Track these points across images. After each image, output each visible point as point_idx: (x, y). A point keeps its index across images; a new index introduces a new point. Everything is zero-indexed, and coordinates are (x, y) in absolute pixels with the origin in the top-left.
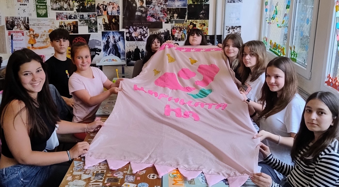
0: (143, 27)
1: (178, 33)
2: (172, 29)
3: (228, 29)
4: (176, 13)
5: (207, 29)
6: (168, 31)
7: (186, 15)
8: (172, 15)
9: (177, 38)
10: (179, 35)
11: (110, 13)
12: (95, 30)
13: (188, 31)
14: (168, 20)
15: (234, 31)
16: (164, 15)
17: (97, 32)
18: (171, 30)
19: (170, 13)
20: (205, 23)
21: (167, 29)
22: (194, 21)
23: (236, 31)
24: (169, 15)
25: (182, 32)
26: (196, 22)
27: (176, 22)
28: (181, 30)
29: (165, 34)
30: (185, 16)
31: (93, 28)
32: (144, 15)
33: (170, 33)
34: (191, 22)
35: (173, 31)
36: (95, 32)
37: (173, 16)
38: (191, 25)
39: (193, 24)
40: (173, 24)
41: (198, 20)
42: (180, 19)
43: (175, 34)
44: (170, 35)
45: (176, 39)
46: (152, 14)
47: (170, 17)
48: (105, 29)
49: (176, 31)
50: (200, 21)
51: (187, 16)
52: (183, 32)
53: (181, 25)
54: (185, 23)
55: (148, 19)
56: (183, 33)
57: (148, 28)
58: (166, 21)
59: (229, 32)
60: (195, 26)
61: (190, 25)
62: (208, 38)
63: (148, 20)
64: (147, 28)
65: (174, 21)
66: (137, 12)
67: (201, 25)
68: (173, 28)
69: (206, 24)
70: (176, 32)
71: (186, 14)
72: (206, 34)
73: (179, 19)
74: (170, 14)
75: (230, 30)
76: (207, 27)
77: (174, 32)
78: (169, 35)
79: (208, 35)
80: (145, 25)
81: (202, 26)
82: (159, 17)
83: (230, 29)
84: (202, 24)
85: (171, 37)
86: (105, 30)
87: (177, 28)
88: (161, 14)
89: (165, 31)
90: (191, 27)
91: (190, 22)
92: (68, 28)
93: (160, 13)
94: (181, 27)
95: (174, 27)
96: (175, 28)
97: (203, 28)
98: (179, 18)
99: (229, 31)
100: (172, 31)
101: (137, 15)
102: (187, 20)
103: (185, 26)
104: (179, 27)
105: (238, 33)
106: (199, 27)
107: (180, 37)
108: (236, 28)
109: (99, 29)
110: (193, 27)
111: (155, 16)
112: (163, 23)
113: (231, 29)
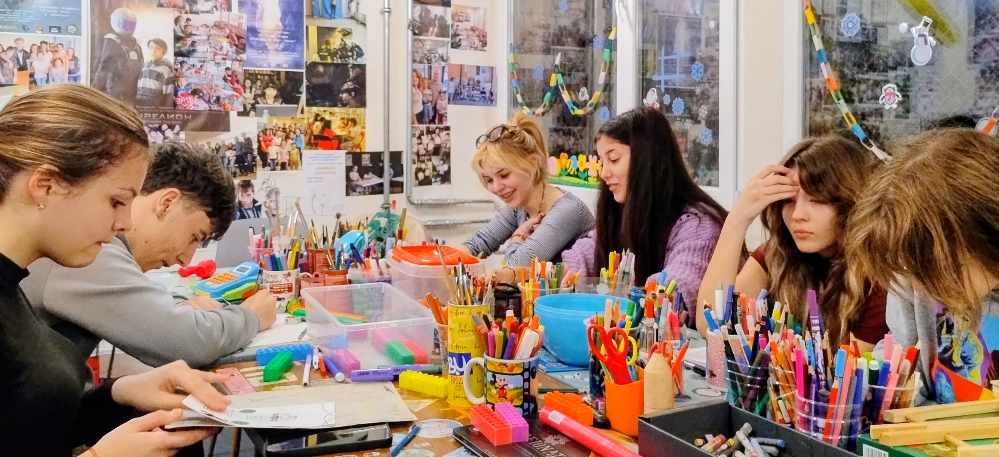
1: (280, 146)
2: (262, 134)
3: (417, 135)
4: (272, 87)
5: (363, 134)
6: (249, 141)
7: (301, 93)
8: (259, 92)
9: (276, 161)
10: (282, 150)
11: (41, 79)
13: (310, 138)
14: (249, 107)
15: (432, 139)
16: (235, 90)
18: (259, 136)
19: (254, 86)
20: (356, 117)
21: (244, 135)
22: (325, 111)
23: (438, 141)
24: (251, 92)
25: (292, 144)
26: (331, 113)
27: (273, 112)
28: (287, 137)
29: (238, 148)
30: (299, 98)
32: (167, 89)
34: (317, 115)
35: (263, 139)
37: (263, 95)
38: (318, 123)
39: (322, 119)
40: (265, 119)
41: (336, 110)
43: (270, 148)
44: (255, 153)
45: (272, 165)
46: (193, 87)
47: (255, 97)
49: (272, 139)
50: (343, 110)
51: (303, 97)
52: (294, 141)
53: (288, 122)
54: (299, 115)
55: (180, 101)
56: (295, 146)
58: (242, 110)
59: (421, 143)
60: (327, 124)
61: (313, 123)
62: (366, 160)
63: (180, 105)
65: (266, 111)
66: (141, 78)
67: (346, 122)
68: (264, 131)
69: (358, 121)
70: (273, 141)
71: (301, 90)
72: (361, 149)
73: (281, 104)
74: (254, 89)
76: (363, 130)
77: (265, 141)
78: (251, 153)
81: (347, 125)
82: (218, 99)
83: (422, 134)
84: (348, 120)
85: (258, 158)
87: (274, 132)
88: (225, 89)
89: (237, 139)
90: (317, 127)
91: (314, 115)
94: (287, 127)
95: (267, 127)
96: (268, 132)
97: (350, 132)
98: (281, 100)
100: (261, 139)
101: (142, 86)
102: (306, 109)
103: (298, 125)
104: (281, 129)
106: (339, 127)
107: (286, 159)
110: (323, 128)
111: (205, 92)
112: (233, 115)
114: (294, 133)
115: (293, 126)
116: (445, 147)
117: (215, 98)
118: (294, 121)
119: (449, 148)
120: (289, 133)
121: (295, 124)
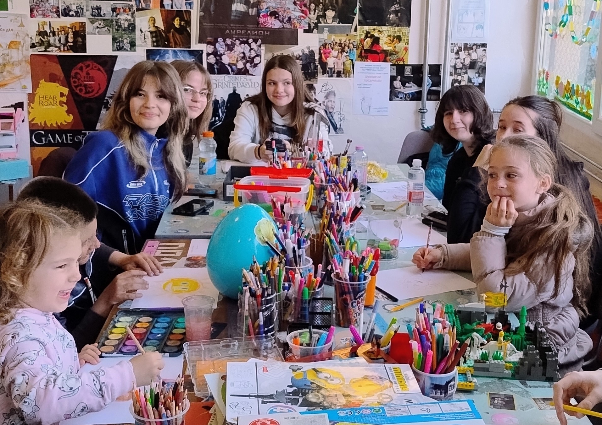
0: (250, 41)
1: (337, 57)
2: (322, 48)
3: (455, 51)
4: (331, 9)
5: (406, 49)
6: (312, 53)
7: (355, 14)
8: (321, 13)
9: (333, 70)
10: (338, 61)
11: (168, 5)
12: (129, 45)
13: (361, 52)
14: (312, 25)
15: (469, 54)
16: (303, 12)
17: (135, 51)
18: (320, 50)
19: (317, 8)
20: (401, 34)
21: (308, 48)
22: (374, 30)
23: (474, 56)
24: (314, 14)
25: (346, 56)
26: (379, 31)
27: (332, 30)
28: (343, 51)
29: (304, 58)
30: (354, 18)
31: (125, 41)
32: (252, 11)
33: (317, 57)
34: (368, 33)
35: (324, 51)
36: (129, 49)
37: (324, 16)
38: (368, 39)
39: (372, 36)
40: (325, 35)
41: (384, 28)
42: (341, 24)
43: (328, 59)
44: (317, 63)
45: (330, 72)
46: (272, 10)
47: (318, 18)
48: (155, 44)
49: (330, 52)
50: (390, 28)
51: (357, 18)
52: (348, 54)
53: (344, 39)
54: (353, 33)
55: (261, 20)
56: (348, 58)
57: (262, 43)
58: (307, 28)
59: (458, 58)
60: (376, 41)
61: (365, 40)
62: (408, 72)
63: (262, 24)
64: (259, 42)
65: (326, 29)
66: (235, 4)
67: (392, 39)
68: (324, 46)
69: (403, 37)
70: (331, 54)
71: (355, 12)
72: (404, 62)
73: (339, 23)
74: (317, 11)
75: (460, 53)
76: (407, 46)
77: (325, 54)
78: (314, 63)
79: (409, 63)
80: (255, 35)
81: (393, 41)
82: (290, 18)
83: (460, 50)
84: (394, 37)
85: (319, 67)
86: (154, 46)
87: (332, 46)
89: (303, 51)
90: (367, 42)
91: (365, 32)
92: (60, 38)
93: (292, 6)
94: (342, 42)
95: (327, 42)
96: (327, 46)
97: (395, 47)
98: (338, 20)
99: (457, 56)
100: (322, 51)
101: (236, 10)
102: (359, 27)
103: (352, 41)
104: (338, 44)
105: (480, 60)
106: (386, 43)
107: (341, 68)
108: (474, 47)
109: (140, 43)
110: (373, 44)
111: (280, 13)
112: (300, 31)
113: (463, 52)
114: (349, 47)
115: (348, 42)
116: (481, 62)
117: (287, 18)
118: (348, 38)
119: (485, 63)
120: (344, 48)
121: (349, 40)
